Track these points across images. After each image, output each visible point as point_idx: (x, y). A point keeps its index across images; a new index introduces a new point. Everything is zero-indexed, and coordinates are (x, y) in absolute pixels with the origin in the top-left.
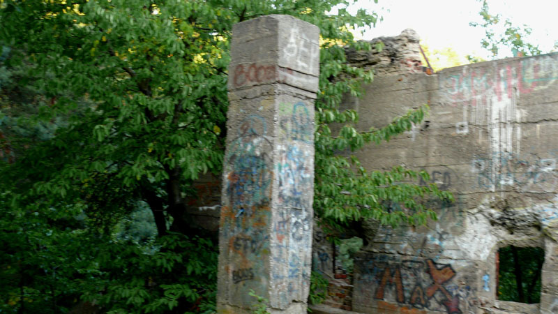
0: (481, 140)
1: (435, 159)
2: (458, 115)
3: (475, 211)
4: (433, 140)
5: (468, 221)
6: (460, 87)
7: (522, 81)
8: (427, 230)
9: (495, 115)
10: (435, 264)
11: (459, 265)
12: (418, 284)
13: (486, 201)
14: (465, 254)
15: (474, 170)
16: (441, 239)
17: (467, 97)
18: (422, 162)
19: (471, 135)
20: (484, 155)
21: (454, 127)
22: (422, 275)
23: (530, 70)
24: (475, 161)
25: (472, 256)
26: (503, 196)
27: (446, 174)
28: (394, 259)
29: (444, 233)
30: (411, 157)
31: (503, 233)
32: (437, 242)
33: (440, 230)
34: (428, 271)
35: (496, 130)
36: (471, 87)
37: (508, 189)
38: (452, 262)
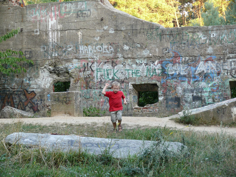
0: (44, 37)
1: (25, 45)
2: (35, 26)
3: (43, 67)
4: (24, 37)
5: (40, 72)
6: (35, 13)
7: (60, 12)
8: (23, 77)
9: (50, 27)
10: (27, 91)
11: (37, 91)
12: (20, 101)
13: (47, 63)
14: (39, 86)
15: (42, 50)
16: (29, 80)
17: (39, 18)
18: (20, 47)
19: (40, 35)
20: (46, 44)
21: (33, 31)
22: (22, 97)
23: (63, 8)
24: (42, 46)
25: (43, 86)
26: (53, 61)
27: (31, 52)
28: (9, 91)
29: (31, 77)
30: (16, 44)
31: (55, 76)
32: (28, 82)
33: (29, 77)
34: (25, 95)
35: (50, 33)
36: (40, 14)
37: (55, 58)
38: (34, 90)
